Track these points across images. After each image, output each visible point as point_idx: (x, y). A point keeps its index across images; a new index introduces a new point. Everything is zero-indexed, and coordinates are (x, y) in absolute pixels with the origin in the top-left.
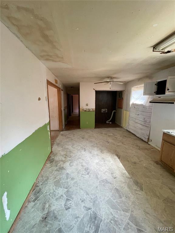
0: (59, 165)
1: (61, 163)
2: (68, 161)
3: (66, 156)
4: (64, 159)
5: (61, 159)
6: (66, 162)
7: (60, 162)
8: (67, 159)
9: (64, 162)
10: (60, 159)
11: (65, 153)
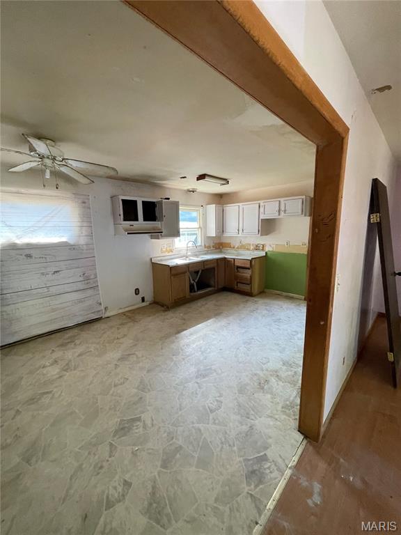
0: (290, 373)
1: (283, 374)
2: (267, 370)
3: (262, 385)
4: (273, 380)
5: (281, 383)
6: (271, 371)
7: (286, 377)
8: (264, 374)
9: (276, 373)
10: (283, 384)
11: (259, 395)
